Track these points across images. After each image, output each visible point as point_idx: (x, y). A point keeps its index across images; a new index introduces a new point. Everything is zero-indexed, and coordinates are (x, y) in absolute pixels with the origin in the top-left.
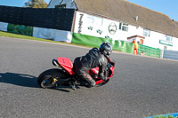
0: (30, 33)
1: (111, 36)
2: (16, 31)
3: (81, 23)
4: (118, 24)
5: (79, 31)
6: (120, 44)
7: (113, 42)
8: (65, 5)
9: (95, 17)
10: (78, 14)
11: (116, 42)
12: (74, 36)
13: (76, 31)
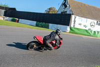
0: (48, 27)
1: (92, 29)
2: (40, 26)
3: (75, 21)
4: (96, 22)
5: (74, 26)
6: (97, 33)
7: (93, 32)
8: (66, 12)
9: (83, 18)
10: (73, 17)
11: (94, 32)
12: (71, 29)
13: (72, 26)
